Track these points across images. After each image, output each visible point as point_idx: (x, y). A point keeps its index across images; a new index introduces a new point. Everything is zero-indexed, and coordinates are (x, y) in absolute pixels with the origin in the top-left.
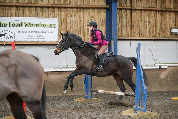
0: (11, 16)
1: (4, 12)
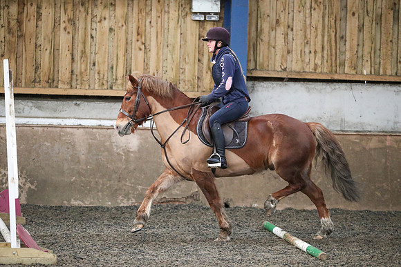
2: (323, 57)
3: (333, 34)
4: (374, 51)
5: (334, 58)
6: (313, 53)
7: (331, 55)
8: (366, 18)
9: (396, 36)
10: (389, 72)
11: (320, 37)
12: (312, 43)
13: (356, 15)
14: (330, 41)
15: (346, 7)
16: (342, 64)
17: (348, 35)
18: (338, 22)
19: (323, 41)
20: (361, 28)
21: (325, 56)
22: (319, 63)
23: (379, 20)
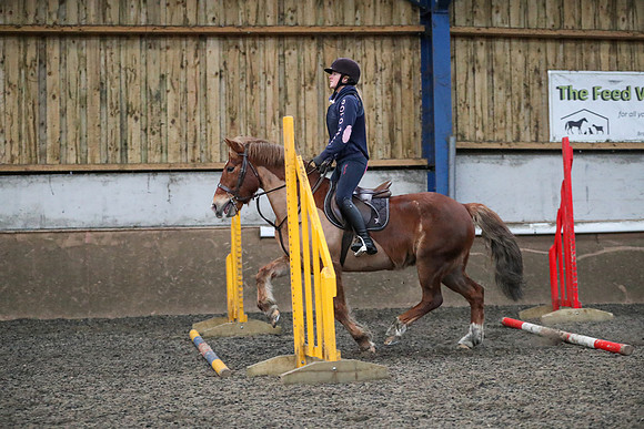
0: (598, 67)
1: (578, 56)
2: (20, 147)
3: (31, 120)
4: (79, 137)
5: (33, 148)
6: (8, 143)
7: (30, 144)
8: (69, 102)
9: (104, 120)
10: (98, 161)
11: (16, 125)
12: (7, 132)
13: (58, 98)
14: (28, 128)
15: (45, 90)
16: (43, 154)
17: (48, 120)
18: (36, 107)
19: (20, 129)
20: (63, 113)
21: (23, 146)
22: (17, 154)
23: (83, 102)
